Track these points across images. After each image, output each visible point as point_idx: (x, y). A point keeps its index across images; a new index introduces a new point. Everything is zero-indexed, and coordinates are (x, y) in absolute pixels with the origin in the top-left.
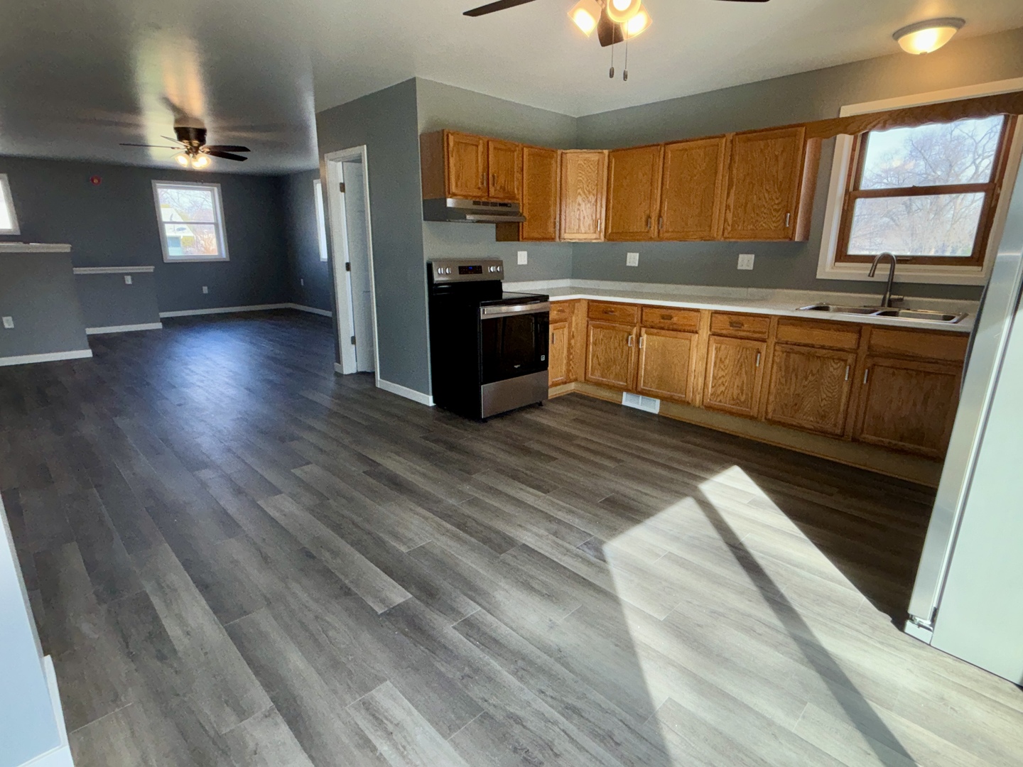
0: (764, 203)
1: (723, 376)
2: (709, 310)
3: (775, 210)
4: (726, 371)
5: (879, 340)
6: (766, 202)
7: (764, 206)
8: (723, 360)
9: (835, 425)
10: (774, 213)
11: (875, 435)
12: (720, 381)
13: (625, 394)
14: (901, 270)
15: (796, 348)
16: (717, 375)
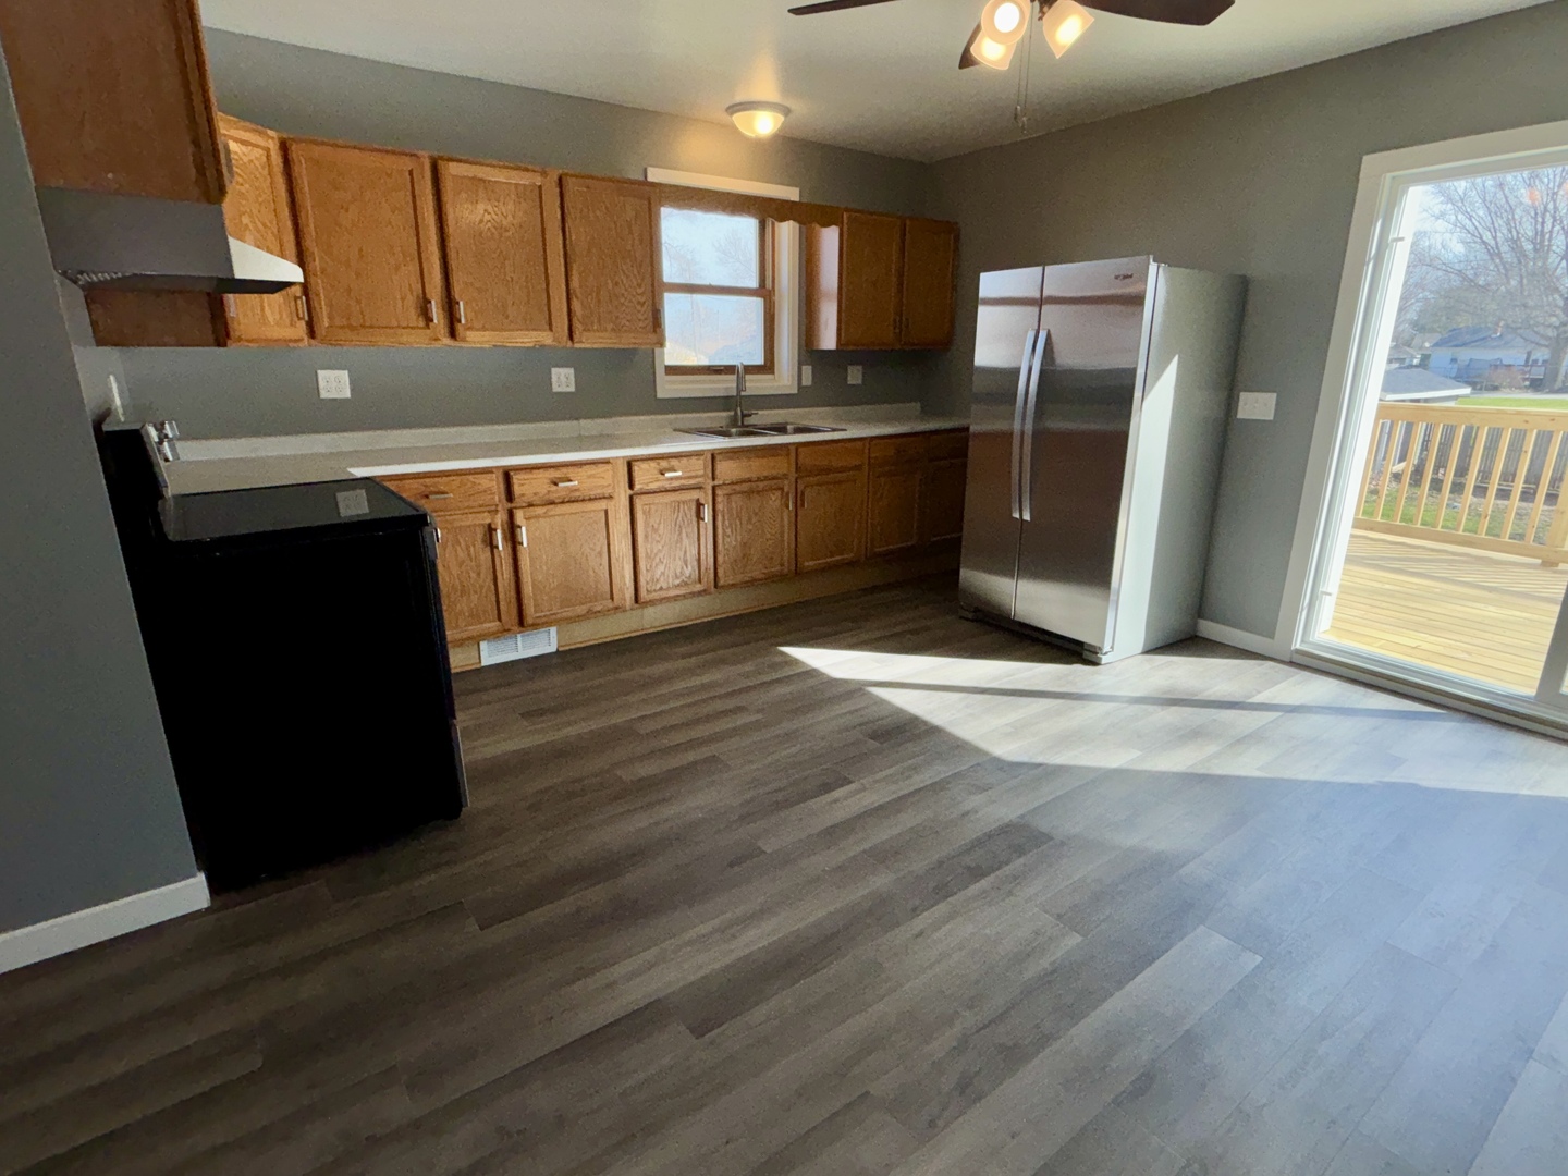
0: (623, 291)
1: (660, 551)
2: (623, 458)
3: (639, 303)
4: (663, 542)
5: (806, 459)
6: (626, 290)
7: (623, 295)
8: (656, 526)
9: (782, 565)
10: (639, 307)
11: (813, 559)
12: (657, 560)
13: (483, 645)
14: (751, 381)
15: (737, 488)
16: (652, 552)
